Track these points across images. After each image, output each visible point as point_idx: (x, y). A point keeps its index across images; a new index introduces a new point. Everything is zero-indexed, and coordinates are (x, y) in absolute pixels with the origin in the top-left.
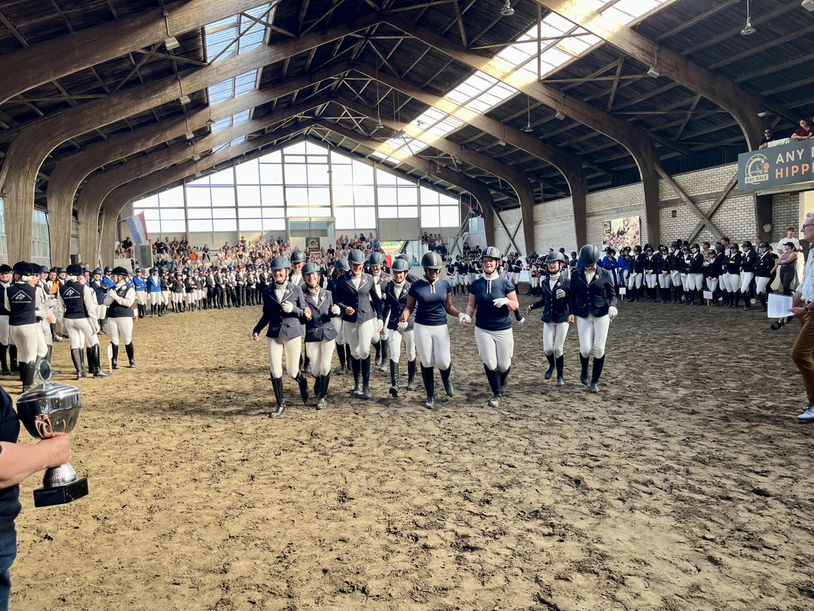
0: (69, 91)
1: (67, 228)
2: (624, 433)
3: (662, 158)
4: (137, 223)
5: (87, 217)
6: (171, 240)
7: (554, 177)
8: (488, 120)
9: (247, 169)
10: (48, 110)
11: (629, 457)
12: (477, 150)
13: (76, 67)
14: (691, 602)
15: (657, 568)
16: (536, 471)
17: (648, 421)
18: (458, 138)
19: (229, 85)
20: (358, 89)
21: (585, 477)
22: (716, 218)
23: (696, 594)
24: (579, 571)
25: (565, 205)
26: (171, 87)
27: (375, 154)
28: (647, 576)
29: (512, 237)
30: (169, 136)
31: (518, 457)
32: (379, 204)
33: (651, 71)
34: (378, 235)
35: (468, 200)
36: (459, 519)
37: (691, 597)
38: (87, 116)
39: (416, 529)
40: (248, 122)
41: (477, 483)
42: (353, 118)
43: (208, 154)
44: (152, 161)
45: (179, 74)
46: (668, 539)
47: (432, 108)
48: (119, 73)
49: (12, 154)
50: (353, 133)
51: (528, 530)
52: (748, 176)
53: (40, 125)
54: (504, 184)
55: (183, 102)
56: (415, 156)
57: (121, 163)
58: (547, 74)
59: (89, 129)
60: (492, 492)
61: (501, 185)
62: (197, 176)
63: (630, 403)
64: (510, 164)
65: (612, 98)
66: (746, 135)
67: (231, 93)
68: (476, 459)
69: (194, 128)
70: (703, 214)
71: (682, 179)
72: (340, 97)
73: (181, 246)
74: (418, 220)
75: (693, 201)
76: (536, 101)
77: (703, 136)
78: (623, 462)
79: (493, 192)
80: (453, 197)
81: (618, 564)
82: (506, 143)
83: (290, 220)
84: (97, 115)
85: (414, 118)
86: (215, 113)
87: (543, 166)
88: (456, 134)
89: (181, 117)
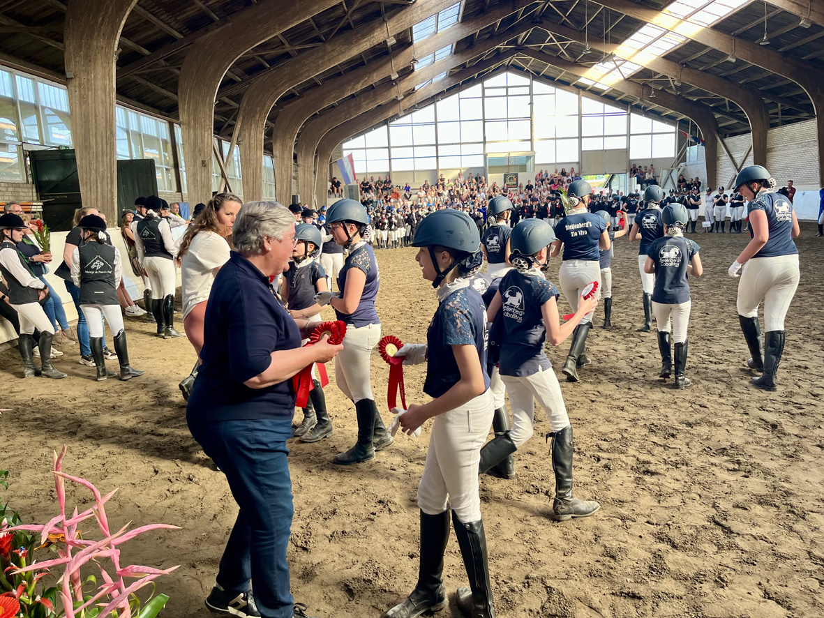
0: (291, 42)
1: (289, 171)
4: (347, 164)
5: (305, 158)
6: (376, 179)
7: (795, 95)
8: (715, 34)
9: (448, 106)
10: (272, 62)
12: (700, 69)
13: (297, 20)
16: (730, 413)
18: (678, 57)
19: (432, 21)
20: (565, 10)
21: (783, 423)
24: (760, 503)
25: (807, 129)
26: (379, 30)
27: (582, 81)
29: (739, 167)
30: (376, 78)
31: (712, 398)
32: (583, 135)
34: (580, 168)
35: (686, 126)
36: (642, 448)
38: (306, 65)
39: (598, 451)
40: (450, 57)
41: (664, 418)
42: (558, 44)
43: (411, 92)
44: (360, 104)
45: (386, 15)
47: (648, 24)
48: (335, 20)
49: (245, 105)
50: (558, 60)
51: (712, 464)
53: (266, 77)
54: (732, 105)
55: (389, 44)
56: (627, 80)
57: (333, 107)
59: (308, 77)
60: (678, 428)
61: (728, 108)
62: (400, 115)
64: (741, 82)
67: (433, 29)
68: (665, 397)
69: (399, 68)
72: (545, 22)
73: (384, 185)
74: (627, 151)
79: (717, 116)
80: (670, 123)
81: (802, 501)
82: (737, 59)
83: (489, 156)
84: (314, 63)
85: (627, 38)
86: (419, 51)
87: (781, 83)
88: (675, 52)
89: (386, 58)
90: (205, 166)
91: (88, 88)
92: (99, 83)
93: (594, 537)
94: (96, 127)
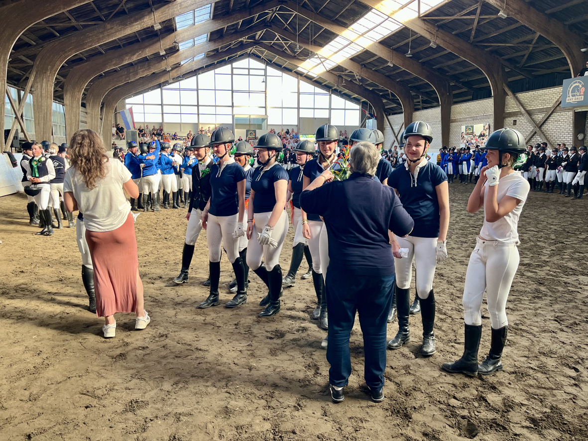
0: (77, 19)
1: (78, 117)
3: (509, 80)
4: (128, 115)
5: (92, 108)
6: (151, 128)
7: (430, 91)
8: (381, 46)
9: (206, 78)
10: (62, 32)
12: (373, 69)
13: (78, 3)
18: (360, 60)
19: (190, 16)
20: (286, 20)
22: (545, 128)
25: (436, 113)
26: (148, 17)
27: (299, 69)
29: (396, 135)
30: (148, 52)
32: (300, 107)
33: (502, 14)
34: (299, 129)
35: (366, 106)
38: (89, 37)
40: (206, 43)
42: (283, 42)
44: (137, 71)
45: (153, 8)
47: (340, 36)
48: (112, 6)
49: (38, 63)
50: (283, 54)
52: (569, 97)
53: (57, 43)
54: (392, 95)
55: (156, 28)
56: (328, 72)
57: (115, 71)
58: (425, 12)
59: (91, 46)
61: (390, 96)
62: (170, 82)
64: (398, 80)
65: (473, 32)
66: (570, 65)
67: (192, 22)
69: (166, 47)
70: (536, 124)
71: (523, 96)
72: (273, 26)
73: (158, 132)
74: (329, 120)
75: (530, 113)
76: (417, 33)
77: (541, 63)
79: (384, 101)
80: (356, 103)
82: (394, 65)
83: (236, 116)
84: (96, 36)
85: (327, 44)
86: (181, 36)
87: (421, 83)
88: (357, 56)
89: (157, 39)
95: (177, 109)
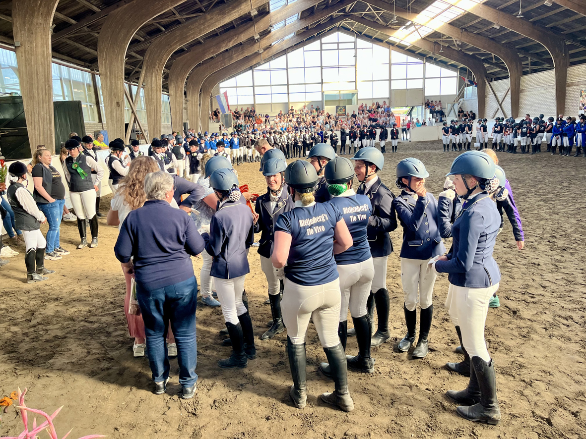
0: (180, 13)
1: (181, 106)
2: (559, 278)
4: (223, 99)
5: (192, 95)
6: (245, 108)
7: (541, 52)
8: (486, 8)
9: (295, 56)
10: (167, 26)
11: (559, 297)
12: (475, 32)
14: (575, 403)
15: (558, 378)
17: (582, 269)
18: (460, 23)
21: (521, 309)
23: (580, 398)
24: (502, 373)
25: (549, 76)
26: (245, 4)
27: (391, 39)
28: (549, 382)
29: (500, 103)
30: (243, 38)
32: (392, 78)
34: (390, 102)
35: (465, 72)
37: (576, 399)
38: (191, 29)
40: (297, 22)
42: (375, 12)
43: (269, 47)
44: (232, 56)
46: (571, 359)
49: (147, 58)
50: (374, 24)
53: (163, 38)
54: (496, 59)
55: (252, 15)
56: (423, 39)
57: (212, 58)
59: (194, 38)
61: (494, 60)
62: (262, 63)
63: (572, 254)
64: (503, 42)
67: (285, 2)
68: (443, 289)
69: (260, 30)
73: (250, 114)
74: (423, 90)
78: (553, 300)
79: (486, 65)
80: (453, 70)
81: (531, 372)
82: (500, 26)
83: (325, 93)
84: (198, 28)
85: (423, 9)
86: (274, 18)
87: (530, 44)
88: (458, 20)
89: (251, 23)
90: (119, 106)
91: (31, 54)
92: (39, 50)
93: (391, 401)
94: (38, 82)
95: (267, 90)
